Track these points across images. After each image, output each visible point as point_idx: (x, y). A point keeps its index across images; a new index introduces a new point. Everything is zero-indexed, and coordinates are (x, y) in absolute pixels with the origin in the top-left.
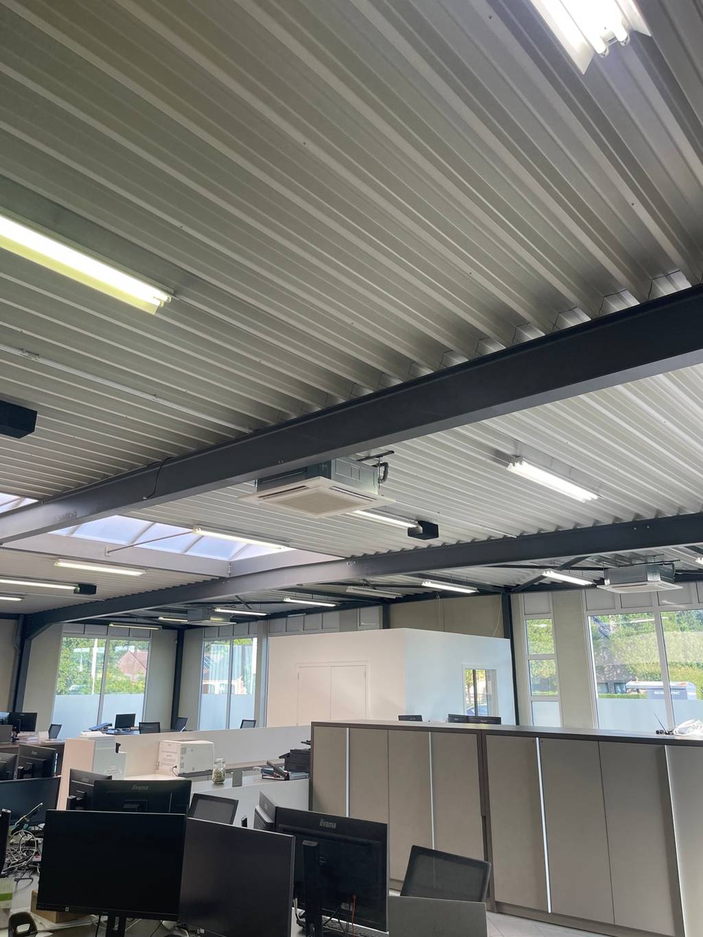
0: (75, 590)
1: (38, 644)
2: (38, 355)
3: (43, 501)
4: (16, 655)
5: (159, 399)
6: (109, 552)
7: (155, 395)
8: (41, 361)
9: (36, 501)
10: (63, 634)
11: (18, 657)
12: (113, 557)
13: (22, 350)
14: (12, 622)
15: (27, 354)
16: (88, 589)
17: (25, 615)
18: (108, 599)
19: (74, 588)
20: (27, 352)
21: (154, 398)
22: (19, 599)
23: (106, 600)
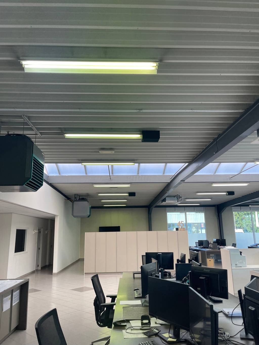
0: (226, 194)
1: (224, 215)
2: (142, 109)
3: (190, 163)
4: (217, 219)
5: (193, 110)
6: (231, 178)
7: (192, 109)
8: (144, 111)
9: (188, 164)
10: (233, 211)
11: (218, 220)
12: (233, 180)
13: (136, 109)
14: (214, 208)
15: (138, 110)
16: (231, 193)
17: (217, 205)
18: (243, 196)
19: (225, 193)
20: (138, 109)
21: (191, 110)
22: (210, 200)
23: (242, 197)
